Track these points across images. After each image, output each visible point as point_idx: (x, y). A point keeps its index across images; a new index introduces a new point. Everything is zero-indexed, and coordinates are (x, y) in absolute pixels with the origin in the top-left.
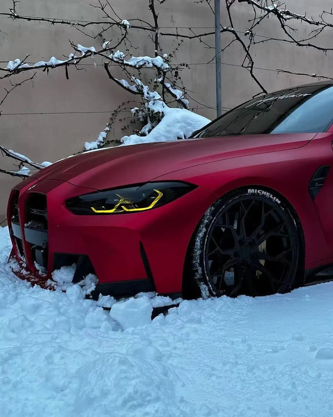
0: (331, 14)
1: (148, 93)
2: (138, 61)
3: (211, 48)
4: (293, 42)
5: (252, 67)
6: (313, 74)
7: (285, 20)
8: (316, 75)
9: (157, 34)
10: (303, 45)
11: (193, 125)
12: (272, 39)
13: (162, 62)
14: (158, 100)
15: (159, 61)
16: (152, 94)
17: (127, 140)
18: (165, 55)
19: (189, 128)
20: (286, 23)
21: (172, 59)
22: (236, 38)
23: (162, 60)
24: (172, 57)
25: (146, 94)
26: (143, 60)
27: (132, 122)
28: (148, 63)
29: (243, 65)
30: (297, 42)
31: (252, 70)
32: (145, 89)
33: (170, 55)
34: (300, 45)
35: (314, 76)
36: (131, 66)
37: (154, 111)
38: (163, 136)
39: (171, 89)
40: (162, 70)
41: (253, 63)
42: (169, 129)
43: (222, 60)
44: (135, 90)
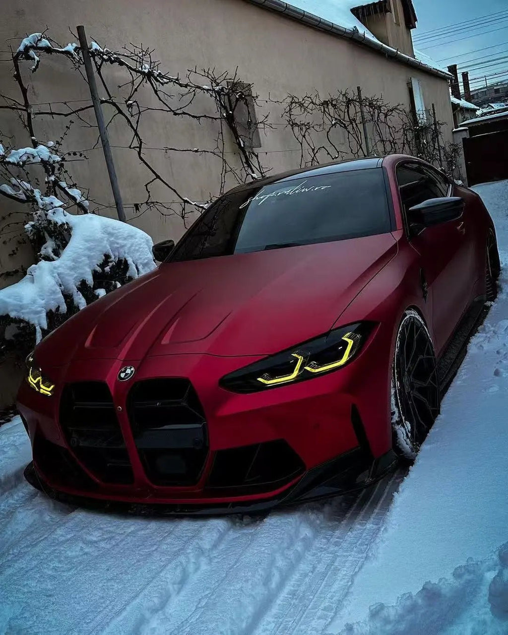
0: (196, 73)
1: (42, 199)
2: (21, 155)
3: (91, 126)
4: (170, 111)
5: (140, 148)
6: (195, 149)
7: (162, 84)
8: (198, 150)
9: (29, 115)
10: (179, 114)
11: (115, 235)
12: (148, 109)
13: (49, 154)
14: (59, 207)
15: (43, 152)
16: (47, 200)
17: (36, 270)
18: (51, 144)
19: (112, 239)
20: (160, 87)
21: (60, 148)
22: (117, 112)
23: (48, 150)
24: (61, 144)
25: (40, 201)
26: (26, 153)
27: (19, 242)
28: (33, 158)
29: (130, 146)
30: (173, 111)
31: (140, 150)
32: (37, 194)
33: (58, 143)
34: (175, 114)
35: (196, 151)
36: (13, 164)
37: (57, 223)
38: (85, 256)
39: (67, 189)
40: (51, 165)
41: (141, 142)
42: (89, 245)
43: (112, 142)
44: (23, 197)
